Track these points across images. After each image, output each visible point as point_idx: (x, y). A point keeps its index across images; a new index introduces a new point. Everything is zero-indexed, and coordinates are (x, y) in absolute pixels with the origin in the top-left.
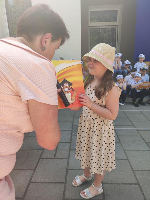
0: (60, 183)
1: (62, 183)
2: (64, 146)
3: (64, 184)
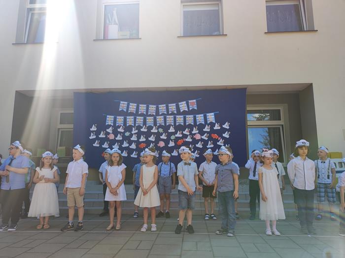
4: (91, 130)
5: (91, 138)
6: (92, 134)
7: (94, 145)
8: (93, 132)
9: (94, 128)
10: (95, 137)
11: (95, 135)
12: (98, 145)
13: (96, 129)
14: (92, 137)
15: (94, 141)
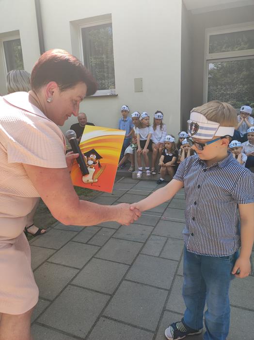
2: (107, 232)
3: (79, 270)
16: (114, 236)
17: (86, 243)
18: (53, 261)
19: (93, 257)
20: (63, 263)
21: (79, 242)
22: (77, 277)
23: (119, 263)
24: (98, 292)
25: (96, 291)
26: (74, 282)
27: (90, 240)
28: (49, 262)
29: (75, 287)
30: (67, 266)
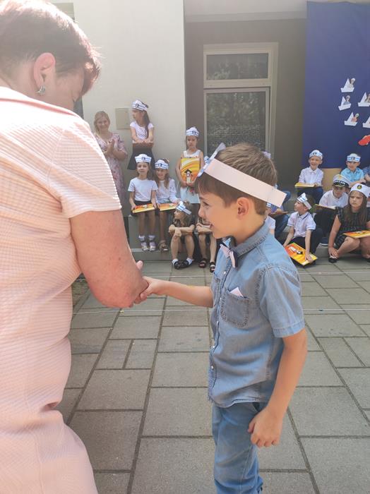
0: (135, 410)
1: (139, 410)
2: (144, 345)
3: (141, 412)
4: (344, 90)
5: (342, 108)
6: (344, 99)
7: (347, 123)
8: (346, 94)
9: (348, 88)
10: (348, 106)
11: (350, 101)
12: (354, 124)
13: (351, 89)
14: (345, 105)
15: (346, 114)
16: (160, 350)
17: (124, 368)
18: (87, 408)
19: (149, 387)
20: (108, 407)
21: (111, 369)
22: (146, 424)
23: (195, 387)
24: (194, 437)
25: (190, 437)
26: (146, 432)
27: (126, 362)
28: (82, 411)
29: (155, 440)
30: (117, 410)
